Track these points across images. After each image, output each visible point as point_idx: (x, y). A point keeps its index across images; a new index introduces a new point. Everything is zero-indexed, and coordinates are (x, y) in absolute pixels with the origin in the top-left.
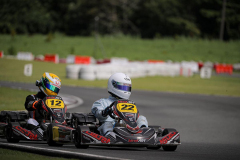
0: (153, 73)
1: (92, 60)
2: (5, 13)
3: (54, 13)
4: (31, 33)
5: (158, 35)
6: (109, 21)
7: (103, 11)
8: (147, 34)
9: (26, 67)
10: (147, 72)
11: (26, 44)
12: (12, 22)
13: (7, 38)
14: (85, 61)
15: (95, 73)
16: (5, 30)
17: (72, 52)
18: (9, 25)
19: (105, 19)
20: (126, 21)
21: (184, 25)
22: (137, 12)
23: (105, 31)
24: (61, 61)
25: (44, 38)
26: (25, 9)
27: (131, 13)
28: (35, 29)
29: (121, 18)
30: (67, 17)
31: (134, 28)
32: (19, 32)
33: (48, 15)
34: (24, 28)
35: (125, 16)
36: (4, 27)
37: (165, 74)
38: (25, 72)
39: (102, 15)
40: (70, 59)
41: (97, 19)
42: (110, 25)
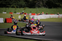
0: (52, 17)
1: (36, 14)
2: (13, 3)
3: (26, 2)
4: (20, 7)
5: (53, 7)
6: (40, 4)
7: (38, 1)
8: (50, 7)
9: (19, 16)
10: (50, 17)
11: (19, 10)
12: (15, 5)
13: (14, 9)
14: (34, 14)
15: (37, 17)
16: (13, 7)
17: (31, 12)
18: (14, 5)
19: (39, 4)
20: (44, 4)
21: (59, 5)
22: (47, 2)
23: (39, 7)
24: (28, 15)
25: (23, 9)
26: (18, 2)
27: (45, 2)
28: (21, 6)
29: (43, 3)
30: (29, 3)
31: (46, 6)
32: (17, 7)
33: (24, 3)
34: (18, 6)
35: (44, 3)
36: (13, 6)
37: (55, 17)
38: (19, 18)
39: (38, 3)
40: (30, 14)
41: (37, 4)
42: (40, 5)
